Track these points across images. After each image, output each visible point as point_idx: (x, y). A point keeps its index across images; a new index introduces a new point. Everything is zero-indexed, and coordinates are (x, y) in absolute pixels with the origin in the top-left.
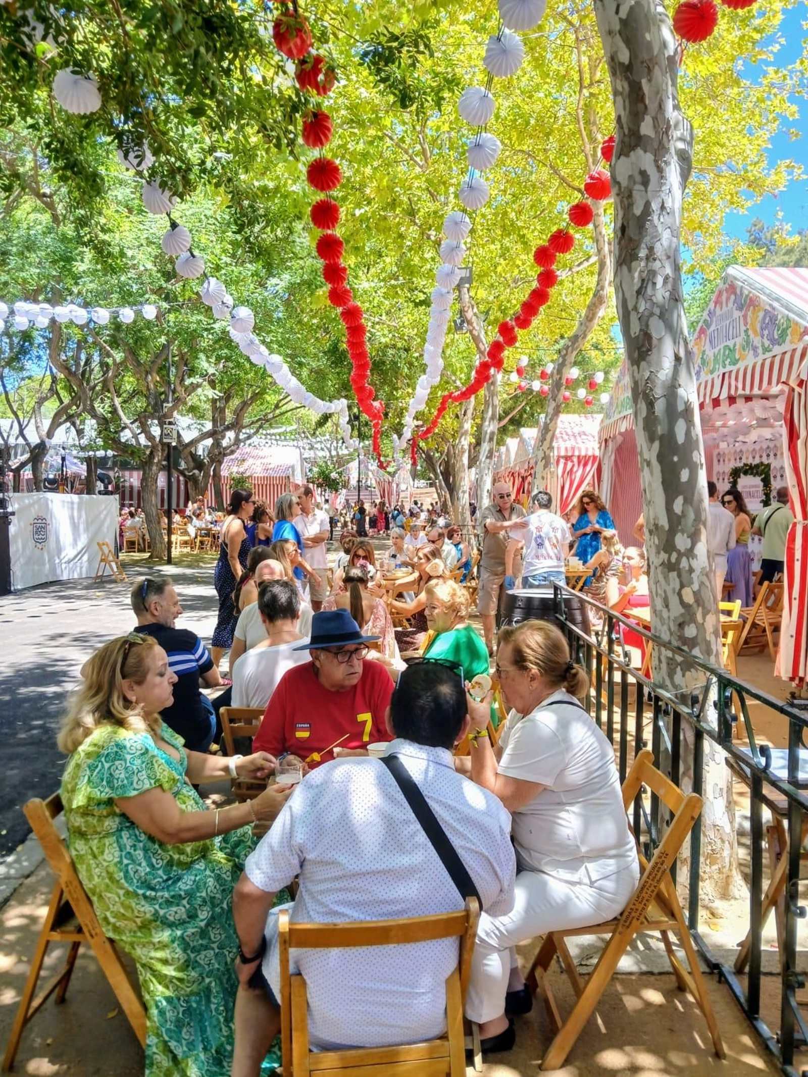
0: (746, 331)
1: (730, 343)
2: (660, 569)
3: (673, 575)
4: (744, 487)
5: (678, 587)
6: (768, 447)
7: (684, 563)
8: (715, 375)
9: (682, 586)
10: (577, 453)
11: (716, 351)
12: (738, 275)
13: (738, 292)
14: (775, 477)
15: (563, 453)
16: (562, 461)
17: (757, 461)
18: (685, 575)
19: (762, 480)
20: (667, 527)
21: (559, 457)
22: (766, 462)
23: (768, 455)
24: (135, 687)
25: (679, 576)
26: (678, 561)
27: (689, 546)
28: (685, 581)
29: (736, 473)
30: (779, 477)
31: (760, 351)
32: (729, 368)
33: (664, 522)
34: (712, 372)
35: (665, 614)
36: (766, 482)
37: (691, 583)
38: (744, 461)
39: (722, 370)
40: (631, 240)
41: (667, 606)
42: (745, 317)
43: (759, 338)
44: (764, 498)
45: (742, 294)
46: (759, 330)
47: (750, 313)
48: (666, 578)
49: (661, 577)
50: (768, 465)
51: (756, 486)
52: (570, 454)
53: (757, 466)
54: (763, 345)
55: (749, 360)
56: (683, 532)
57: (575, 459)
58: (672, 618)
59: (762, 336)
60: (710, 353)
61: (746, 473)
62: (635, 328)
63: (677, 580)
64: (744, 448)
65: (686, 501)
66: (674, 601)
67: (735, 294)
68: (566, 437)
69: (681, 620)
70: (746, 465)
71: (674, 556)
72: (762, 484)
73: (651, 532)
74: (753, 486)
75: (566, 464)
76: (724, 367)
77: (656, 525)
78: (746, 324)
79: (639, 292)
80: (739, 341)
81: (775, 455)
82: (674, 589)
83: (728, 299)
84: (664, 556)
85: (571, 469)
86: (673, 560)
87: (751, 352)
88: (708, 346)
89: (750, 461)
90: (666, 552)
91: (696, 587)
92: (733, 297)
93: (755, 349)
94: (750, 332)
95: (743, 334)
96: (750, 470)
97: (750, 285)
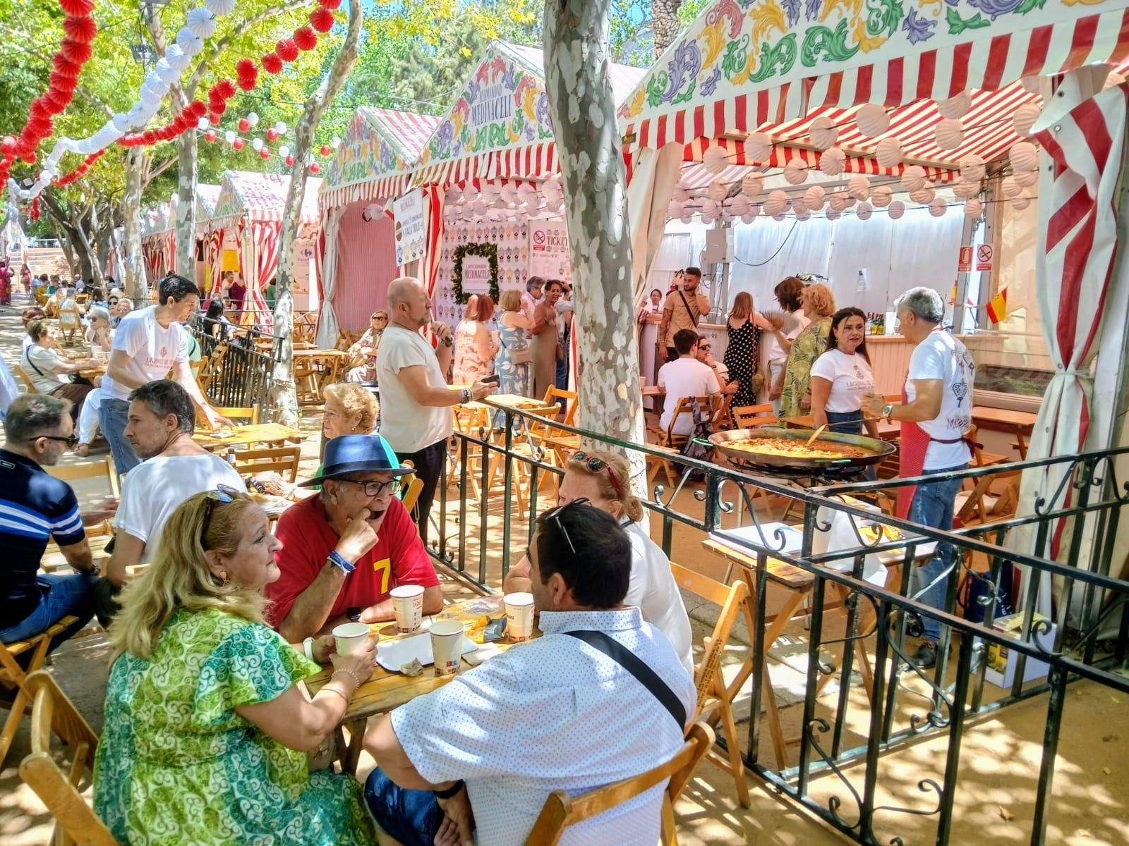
0: (519, 112)
1: (499, 122)
2: (595, 367)
3: (610, 372)
4: (470, 266)
5: (614, 383)
6: (494, 228)
7: (620, 361)
8: (480, 153)
9: (618, 383)
10: (275, 219)
11: (480, 127)
12: (508, 52)
13: (508, 69)
14: (502, 258)
15: (259, 217)
16: (258, 227)
17: (483, 241)
18: (620, 372)
19: (490, 260)
20: (605, 325)
21: (254, 222)
22: (492, 243)
23: (494, 236)
24: (223, 561)
25: (615, 372)
26: (615, 357)
27: (624, 344)
28: (621, 377)
29: (460, 252)
30: (505, 258)
31: (536, 134)
32: (496, 148)
33: (602, 319)
34: (475, 150)
35: (600, 410)
36: (493, 263)
37: (625, 379)
38: (469, 240)
39: (488, 150)
40: (572, 15)
41: (603, 402)
42: (518, 97)
43: (536, 122)
44: (491, 278)
45: (512, 72)
46: (535, 112)
47: (523, 94)
48: (603, 375)
49: (597, 374)
50: (495, 247)
51: (482, 266)
52: (266, 218)
53: (483, 246)
54: (540, 129)
55: (522, 143)
56: (620, 330)
57: (273, 225)
58: (608, 413)
59: (540, 120)
60: (472, 129)
61: (471, 253)
62: (574, 114)
63: (614, 377)
64: (468, 227)
65: (622, 299)
66: (610, 397)
67: (504, 71)
68: (253, 200)
69: (617, 415)
70: (471, 244)
71: (611, 353)
72: (488, 264)
73: (586, 330)
74: (478, 266)
75: (263, 231)
76: (492, 146)
77: (593, 323)
78: (518, 104)
79: (579, 75)
80: (510, 121)
81: (502, 236)
82: (610, 385)
83: (495, 74)
84: (600, 354)
85: (270, 237)
86: (610, 357)
87: (524, 135)
88: (470, 121)
89: (475, 241)
90: (603, 349)
91: (629, 383)
92: (501, 74)
93: (529, 132)
94: (524, 114)
95: (514, 115)
96: (475, 249)
97: (523, 65)
